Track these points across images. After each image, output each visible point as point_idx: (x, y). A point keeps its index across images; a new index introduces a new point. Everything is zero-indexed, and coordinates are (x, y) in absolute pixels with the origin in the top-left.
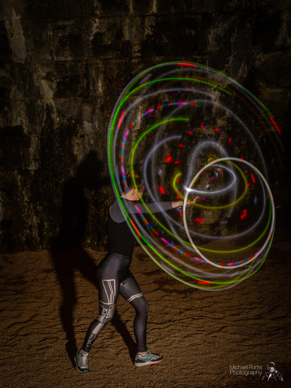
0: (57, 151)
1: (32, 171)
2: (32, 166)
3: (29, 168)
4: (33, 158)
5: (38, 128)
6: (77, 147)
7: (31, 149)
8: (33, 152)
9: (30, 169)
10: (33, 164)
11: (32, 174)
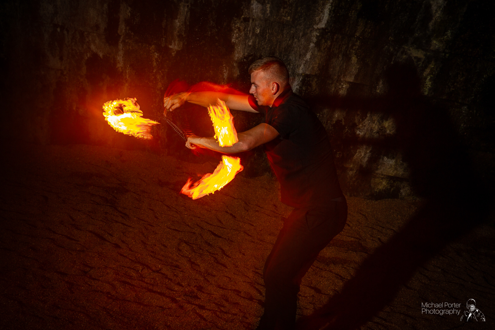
0: (210, 33)
1: (174, 52)
2: (175, 44)
3: (171, 47)
4: (178, 34)
6: (237, 33)
7: (177, 21)
8: (179, 26)
9: (172, 49)
10: (177, 42)
11: (173, 56)
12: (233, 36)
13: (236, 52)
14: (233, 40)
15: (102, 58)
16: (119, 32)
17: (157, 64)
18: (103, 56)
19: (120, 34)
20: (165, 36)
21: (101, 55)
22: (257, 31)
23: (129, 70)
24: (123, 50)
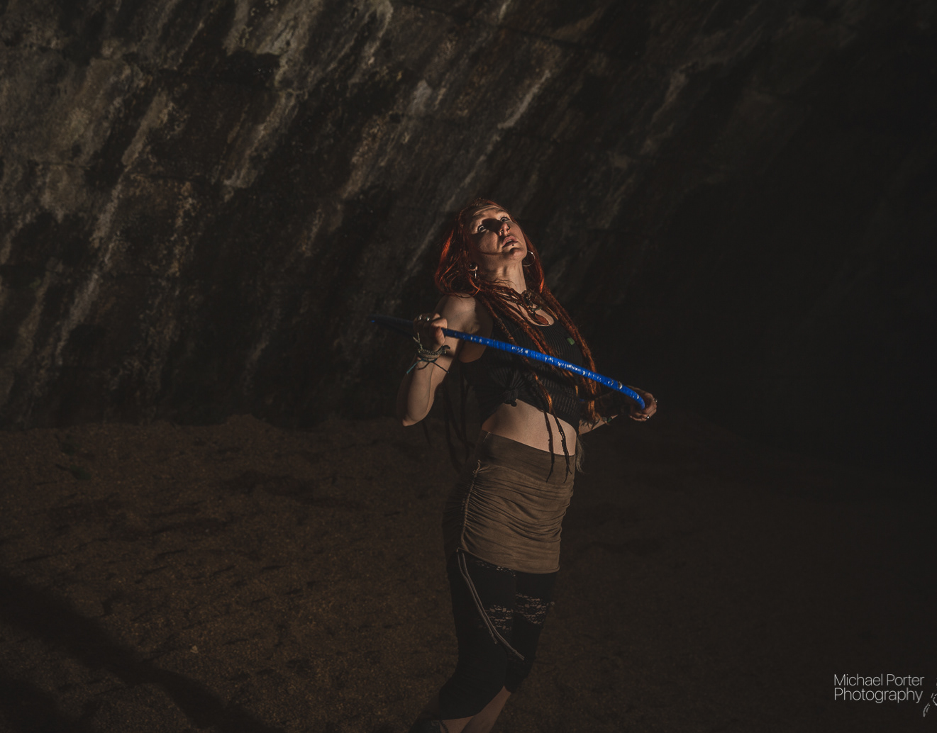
0: (317, 148)
1: (230, 192)
2: (238, 177)
3: (227, 182)
4: (255, 154)
5: (315, 75)
7: (261, 127)
8: (263, 137)
9: (228, 186)
10: (243, 172)
11: (226, 201)
12: (358, 151)
13: (351, 182)
14: (354, 160)
15: (60, 221)
16: (124, 158)
17: (184, 222)
18: (66, 216)
19: (125, 164)
20: (224, 162)
21: (60, 214)
22: (404, 140)
23: (117, 242)
24: (118, 198)
